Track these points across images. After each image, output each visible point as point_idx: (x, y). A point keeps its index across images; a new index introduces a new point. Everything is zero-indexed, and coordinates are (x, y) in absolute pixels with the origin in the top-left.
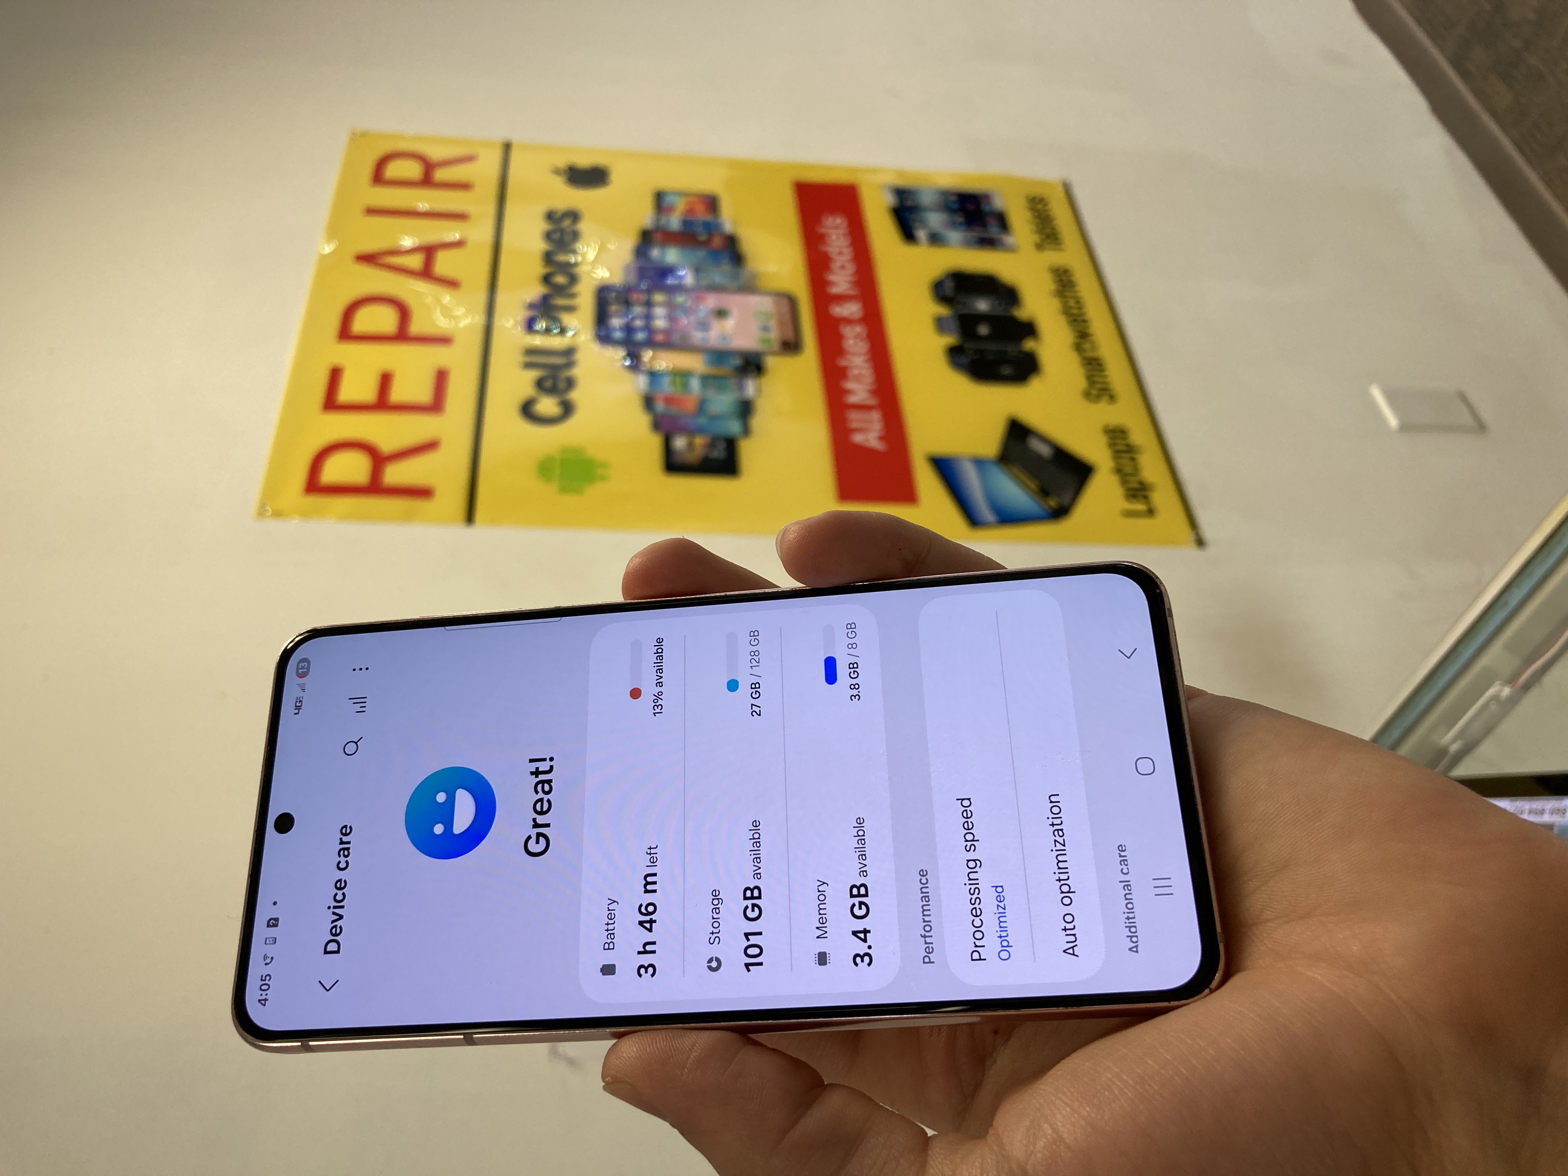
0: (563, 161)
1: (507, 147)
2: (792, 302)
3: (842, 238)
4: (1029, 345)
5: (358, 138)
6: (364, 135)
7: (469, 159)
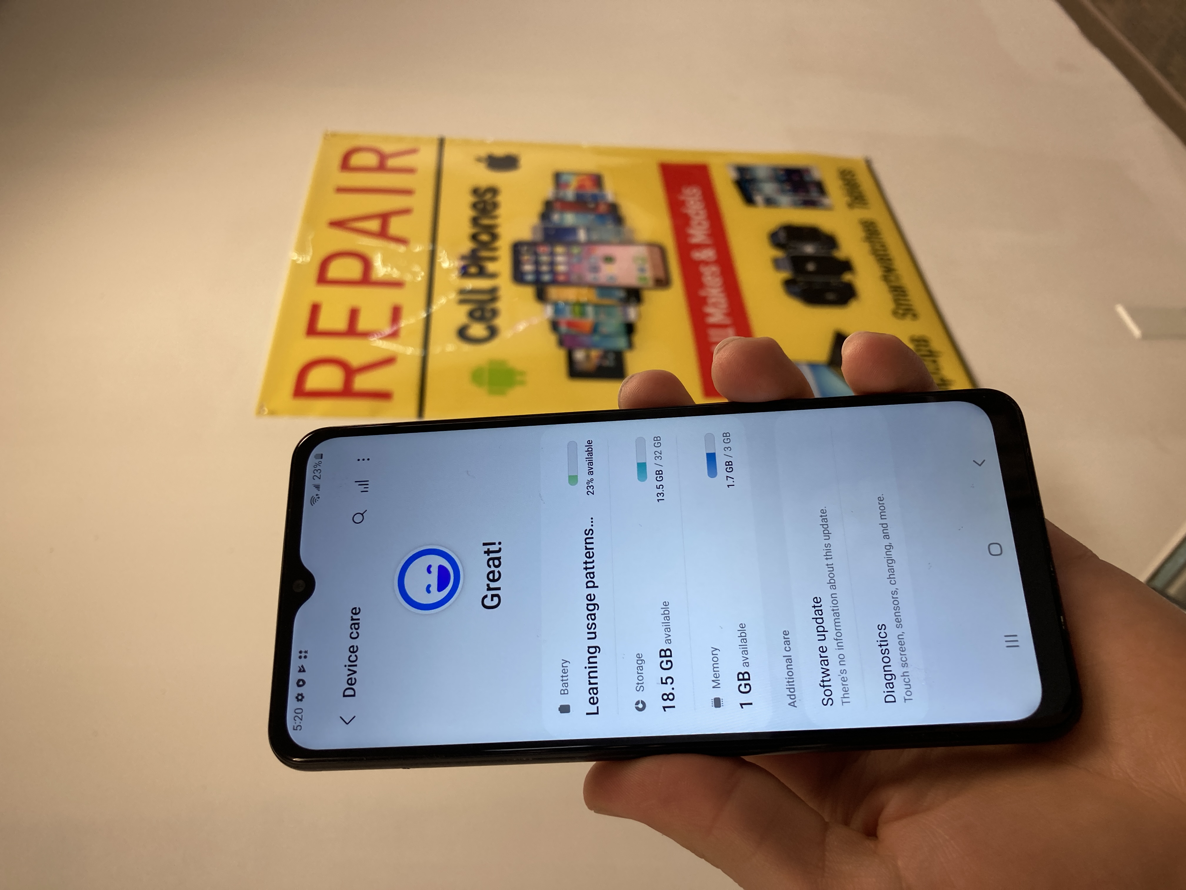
0: (483, 152)
1: (441, 142)
2: (662, 251)
3: (699, 203)
4: (847, 277)
5: (330, 137)
6: (334, 135)
7: (413, 151)
